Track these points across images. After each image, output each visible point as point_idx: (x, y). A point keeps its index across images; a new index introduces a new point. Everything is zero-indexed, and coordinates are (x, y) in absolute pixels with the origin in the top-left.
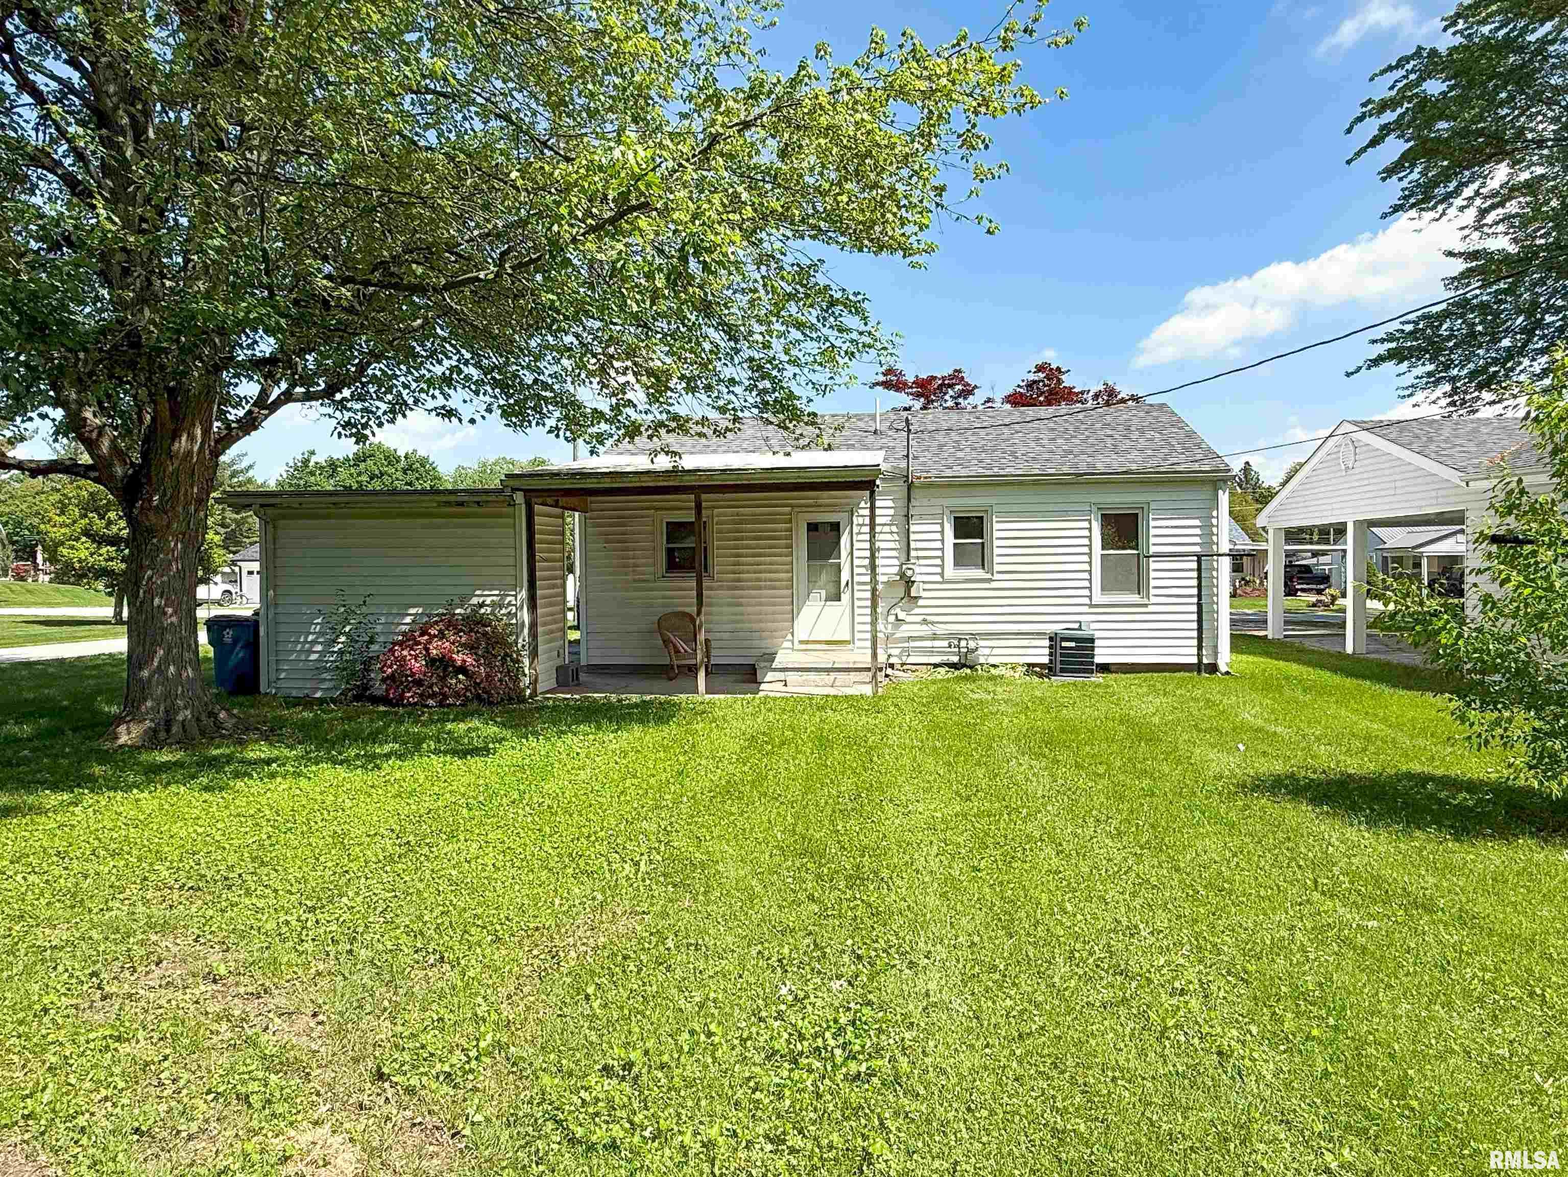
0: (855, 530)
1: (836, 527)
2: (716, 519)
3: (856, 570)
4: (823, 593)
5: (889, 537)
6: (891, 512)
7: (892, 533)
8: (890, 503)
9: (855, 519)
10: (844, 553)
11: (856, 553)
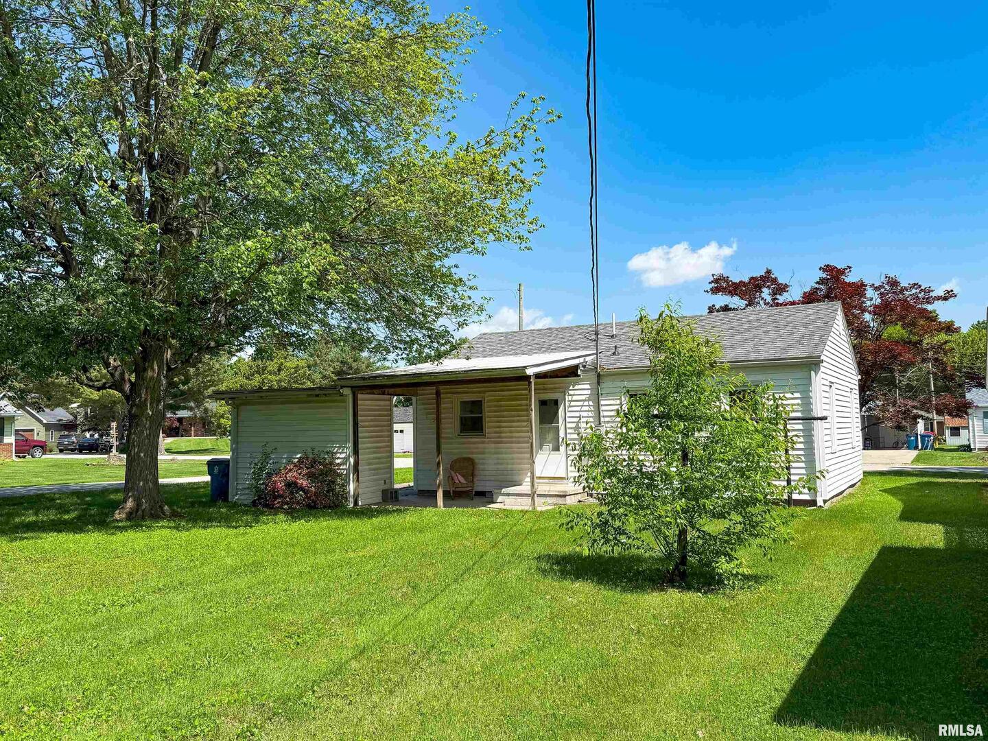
0: (567, 404)
1: (556, 403)
2: (486, 399)
3: (568, 431)
4: (551, 445)
5: (587, 408)
6: (589, 392)
7: (589, 406)
8: (588, 387)
9: (567, 397)
10: (561, 420)
11: (568, 420)
